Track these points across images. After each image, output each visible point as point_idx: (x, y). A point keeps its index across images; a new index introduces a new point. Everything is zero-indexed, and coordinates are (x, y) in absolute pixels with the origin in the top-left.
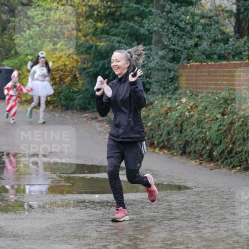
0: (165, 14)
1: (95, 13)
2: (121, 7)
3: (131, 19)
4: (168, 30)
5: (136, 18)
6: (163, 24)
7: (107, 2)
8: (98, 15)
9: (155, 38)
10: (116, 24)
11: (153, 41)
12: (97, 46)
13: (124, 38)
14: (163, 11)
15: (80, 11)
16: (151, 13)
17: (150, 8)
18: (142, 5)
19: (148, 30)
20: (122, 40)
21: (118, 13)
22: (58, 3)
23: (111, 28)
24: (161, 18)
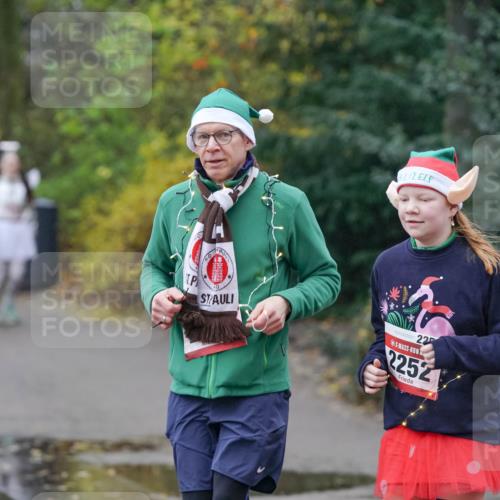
0: (479, 44)
1: (285, 45)
2: (355, 28)
3: (385, 59)
4: (489, 89)
5: (399, 59)
6: (473, 74)
7: (317, 13)
8: (291, 52)
9: (451, 112)
10: (343, 76)
11: (447, 121)
12: (289, 140)
13: (364, 114)
14: (473, 37)
15: (241, 39)
16: (439, 43)
17: (438, 30)
18: (413, 21)
19: (434, 92)
20: (362, 121)
21: (347, 46)
22: (181, 18)
23: (329, 85)
24: (469, 54)
